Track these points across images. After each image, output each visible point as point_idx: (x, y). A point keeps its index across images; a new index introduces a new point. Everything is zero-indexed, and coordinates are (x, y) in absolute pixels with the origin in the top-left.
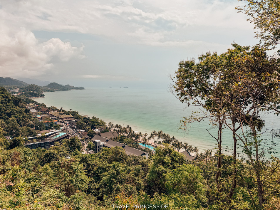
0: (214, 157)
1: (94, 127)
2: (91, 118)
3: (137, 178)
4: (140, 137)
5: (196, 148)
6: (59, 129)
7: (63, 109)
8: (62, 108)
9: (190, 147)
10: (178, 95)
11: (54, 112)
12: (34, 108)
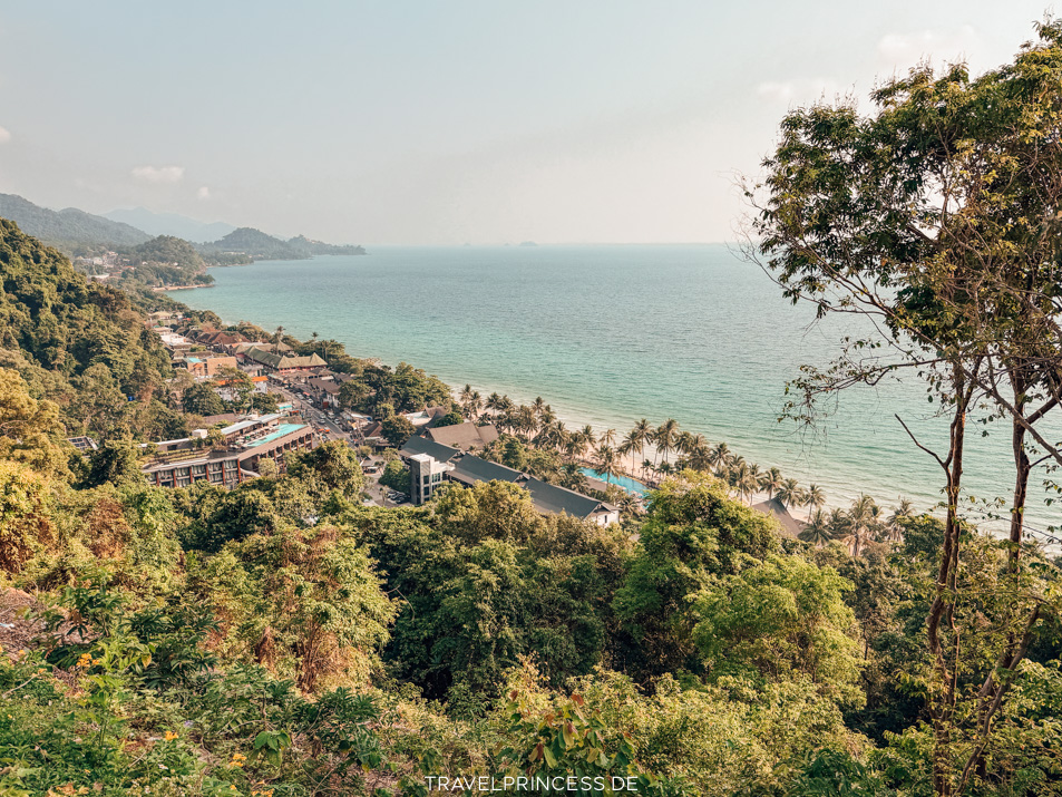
0: (889, 525)
1: (405, 404)
2: (393, 371)
3: (576, 604)
4: (588, 444)
5: (813, 489)
6: (274, 412)
7: (284, 333)
8: (280, 329)
9: (791, 485)
10: (773, 264)
11: (251, 344)
12: (174, 328)
